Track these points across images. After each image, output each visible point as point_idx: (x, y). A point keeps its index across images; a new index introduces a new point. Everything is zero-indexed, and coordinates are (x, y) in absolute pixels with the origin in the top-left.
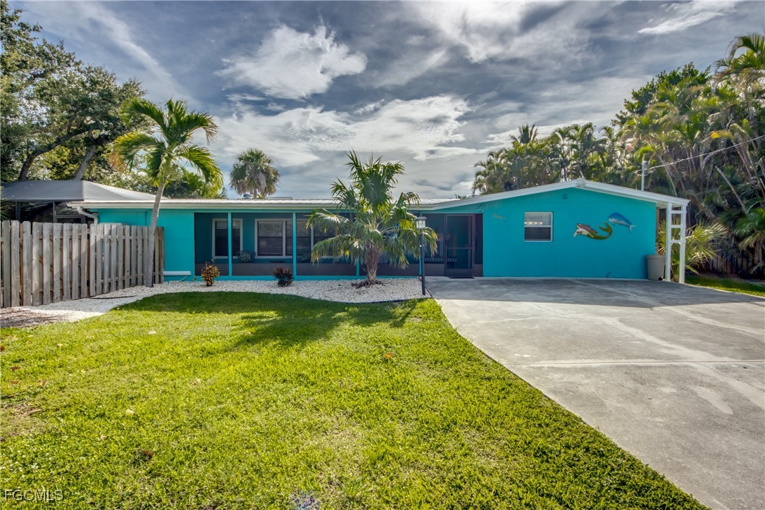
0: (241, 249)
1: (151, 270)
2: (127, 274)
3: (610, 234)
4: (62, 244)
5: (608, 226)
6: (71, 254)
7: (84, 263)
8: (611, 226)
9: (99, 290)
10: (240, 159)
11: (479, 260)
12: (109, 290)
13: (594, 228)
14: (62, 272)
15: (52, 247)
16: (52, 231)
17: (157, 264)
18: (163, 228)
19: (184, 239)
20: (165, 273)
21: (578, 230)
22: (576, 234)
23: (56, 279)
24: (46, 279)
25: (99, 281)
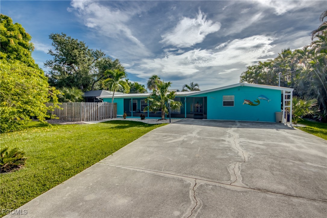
0: (137, 109)
1: (112, 114)
2: (107, 115)
3: (259, 103)
4: (91, 107)
5: (258, 100)
6: (93, 110)
7: (97, 112)
8: (259, 100)
9: (100, 119)
10: (150, 79)
11: (206, 113)
12: (103, 119)
13: (252, 101)
14: (91, 114)
15: (89, 108)
16: (89, 104)
17: (115, 113)
18: (117, 103)
19: (121, 106)
20: (117, 115)
21: (244, 102)
22: (243, 104)
23: (90, 116)
24: (88, 116)
25: (100, 117)
